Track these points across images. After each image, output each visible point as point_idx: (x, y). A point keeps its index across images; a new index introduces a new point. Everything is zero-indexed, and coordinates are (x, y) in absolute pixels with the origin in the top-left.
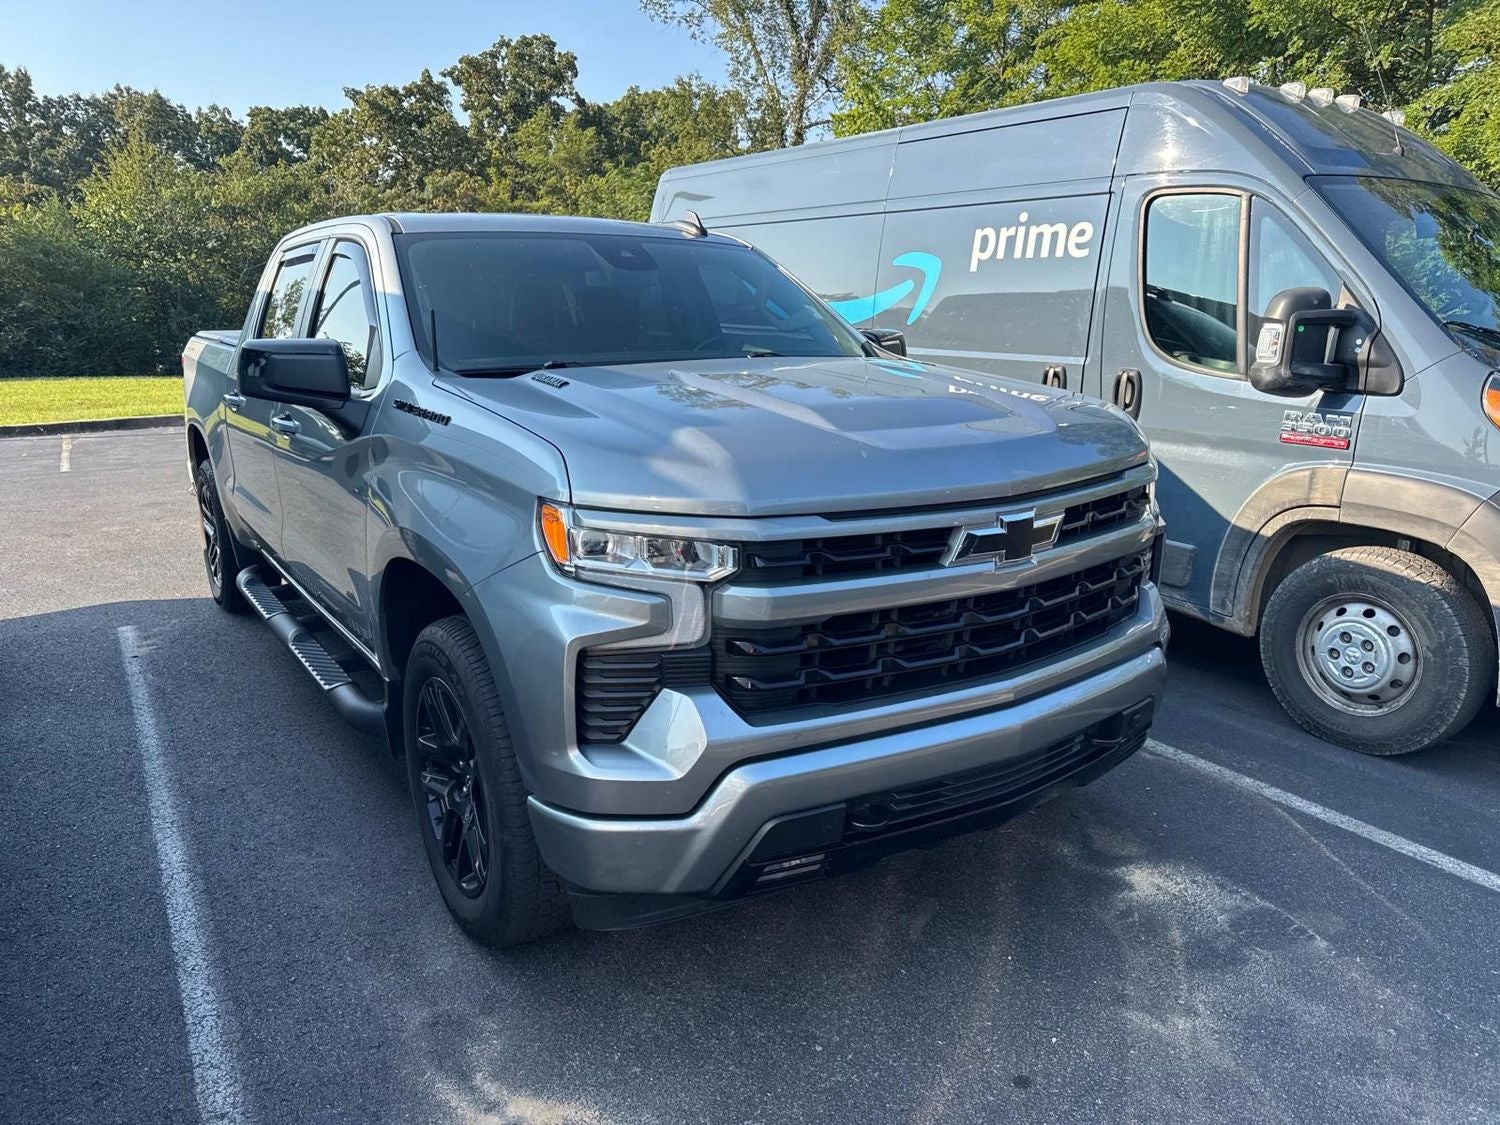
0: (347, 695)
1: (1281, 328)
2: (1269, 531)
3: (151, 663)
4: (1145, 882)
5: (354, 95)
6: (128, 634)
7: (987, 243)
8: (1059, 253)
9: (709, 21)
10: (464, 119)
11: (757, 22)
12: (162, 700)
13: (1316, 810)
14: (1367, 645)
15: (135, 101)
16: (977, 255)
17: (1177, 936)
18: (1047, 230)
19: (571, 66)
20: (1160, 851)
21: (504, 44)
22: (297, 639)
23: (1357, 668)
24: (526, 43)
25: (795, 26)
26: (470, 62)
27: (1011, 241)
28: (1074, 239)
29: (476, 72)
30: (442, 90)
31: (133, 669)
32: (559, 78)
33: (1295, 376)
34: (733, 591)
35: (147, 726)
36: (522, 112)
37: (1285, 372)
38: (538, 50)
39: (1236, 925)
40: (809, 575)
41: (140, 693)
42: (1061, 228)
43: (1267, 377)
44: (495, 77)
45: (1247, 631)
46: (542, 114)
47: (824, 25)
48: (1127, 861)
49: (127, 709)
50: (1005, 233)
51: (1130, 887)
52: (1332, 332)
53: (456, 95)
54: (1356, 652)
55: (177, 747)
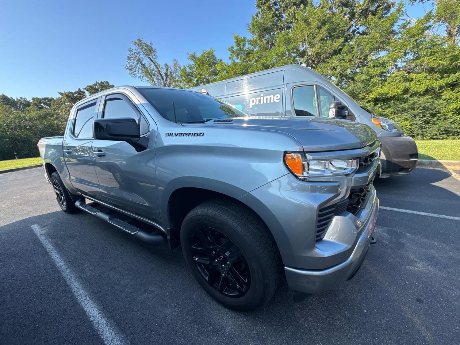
0: (142, 235)
1: (334, 109)
3: (48, 235)
5: (61, 94)
6: (35, 227)
7: (254, 101)
8: (272, 101)
9: (144, 77)
11: (154, 78)
12: (59, 248)
16: (251, 105)
18: (268, 97)
19: (113, 86)
21: (97, 83)
22: (110, 219)
24: (102, 83)
25: (163, 79)
26: (90, 86)
27: (260, 100)
29: (91, 89)
30: (84, 93)
31: (42, 238)
35: (56, 257)
38: (105, 84)
41: (49, 247)
42: (272, 96)
47: (168, 79)
49: (46, 254)
50: (258, 99)
55: (72, 263)
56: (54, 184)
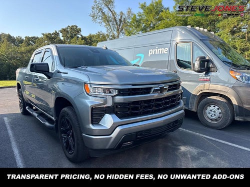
0: (47, 124)
1: (198, 62)
2: (198, 94)
3: (10, 123)
4: (183, 149)
5: (43, 34)
6: (5, 119)
7: (151, 52)
8: (163, 53)
9: (103, 23)
10: (62, 38)
11: (111, 23)
12: (12, 128)
13: (209, 137)
14: (214, 111)
15: (5, 35)
16: (150, 54)
17: (189, 156)
18: (161, 49)
19: (80, 30)
20: (185, 144)
21: (69, 26)
23: (213, 115)
24: (72, 26)
25: (117, 24)
26: (63, 29)
27: (155, 51)
28: (165, 51)
29: (64, 31)
30: (58, 34)
31: (7, 124)
32: (78, 32)
33: (201, 69)
34: (117, 97)
35: (10, 132)
36: (72, 37)
37: (199, 69)
38: (75, 27)
39: (198, 154)
40: (129, 95)
41: (8, 127)
42: (163, 49)
43: (196, 70)
44: (67, 32)
45: (195, 111)
46: (75, 37)
47: (121, 24)
48: (180, 145)
50: (154, 50)
51: (181, 149)
52: (206, 63)
53: (61, 35)
54: (213, 113)
56: (19, 96)
